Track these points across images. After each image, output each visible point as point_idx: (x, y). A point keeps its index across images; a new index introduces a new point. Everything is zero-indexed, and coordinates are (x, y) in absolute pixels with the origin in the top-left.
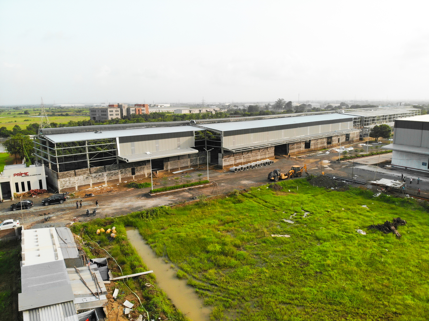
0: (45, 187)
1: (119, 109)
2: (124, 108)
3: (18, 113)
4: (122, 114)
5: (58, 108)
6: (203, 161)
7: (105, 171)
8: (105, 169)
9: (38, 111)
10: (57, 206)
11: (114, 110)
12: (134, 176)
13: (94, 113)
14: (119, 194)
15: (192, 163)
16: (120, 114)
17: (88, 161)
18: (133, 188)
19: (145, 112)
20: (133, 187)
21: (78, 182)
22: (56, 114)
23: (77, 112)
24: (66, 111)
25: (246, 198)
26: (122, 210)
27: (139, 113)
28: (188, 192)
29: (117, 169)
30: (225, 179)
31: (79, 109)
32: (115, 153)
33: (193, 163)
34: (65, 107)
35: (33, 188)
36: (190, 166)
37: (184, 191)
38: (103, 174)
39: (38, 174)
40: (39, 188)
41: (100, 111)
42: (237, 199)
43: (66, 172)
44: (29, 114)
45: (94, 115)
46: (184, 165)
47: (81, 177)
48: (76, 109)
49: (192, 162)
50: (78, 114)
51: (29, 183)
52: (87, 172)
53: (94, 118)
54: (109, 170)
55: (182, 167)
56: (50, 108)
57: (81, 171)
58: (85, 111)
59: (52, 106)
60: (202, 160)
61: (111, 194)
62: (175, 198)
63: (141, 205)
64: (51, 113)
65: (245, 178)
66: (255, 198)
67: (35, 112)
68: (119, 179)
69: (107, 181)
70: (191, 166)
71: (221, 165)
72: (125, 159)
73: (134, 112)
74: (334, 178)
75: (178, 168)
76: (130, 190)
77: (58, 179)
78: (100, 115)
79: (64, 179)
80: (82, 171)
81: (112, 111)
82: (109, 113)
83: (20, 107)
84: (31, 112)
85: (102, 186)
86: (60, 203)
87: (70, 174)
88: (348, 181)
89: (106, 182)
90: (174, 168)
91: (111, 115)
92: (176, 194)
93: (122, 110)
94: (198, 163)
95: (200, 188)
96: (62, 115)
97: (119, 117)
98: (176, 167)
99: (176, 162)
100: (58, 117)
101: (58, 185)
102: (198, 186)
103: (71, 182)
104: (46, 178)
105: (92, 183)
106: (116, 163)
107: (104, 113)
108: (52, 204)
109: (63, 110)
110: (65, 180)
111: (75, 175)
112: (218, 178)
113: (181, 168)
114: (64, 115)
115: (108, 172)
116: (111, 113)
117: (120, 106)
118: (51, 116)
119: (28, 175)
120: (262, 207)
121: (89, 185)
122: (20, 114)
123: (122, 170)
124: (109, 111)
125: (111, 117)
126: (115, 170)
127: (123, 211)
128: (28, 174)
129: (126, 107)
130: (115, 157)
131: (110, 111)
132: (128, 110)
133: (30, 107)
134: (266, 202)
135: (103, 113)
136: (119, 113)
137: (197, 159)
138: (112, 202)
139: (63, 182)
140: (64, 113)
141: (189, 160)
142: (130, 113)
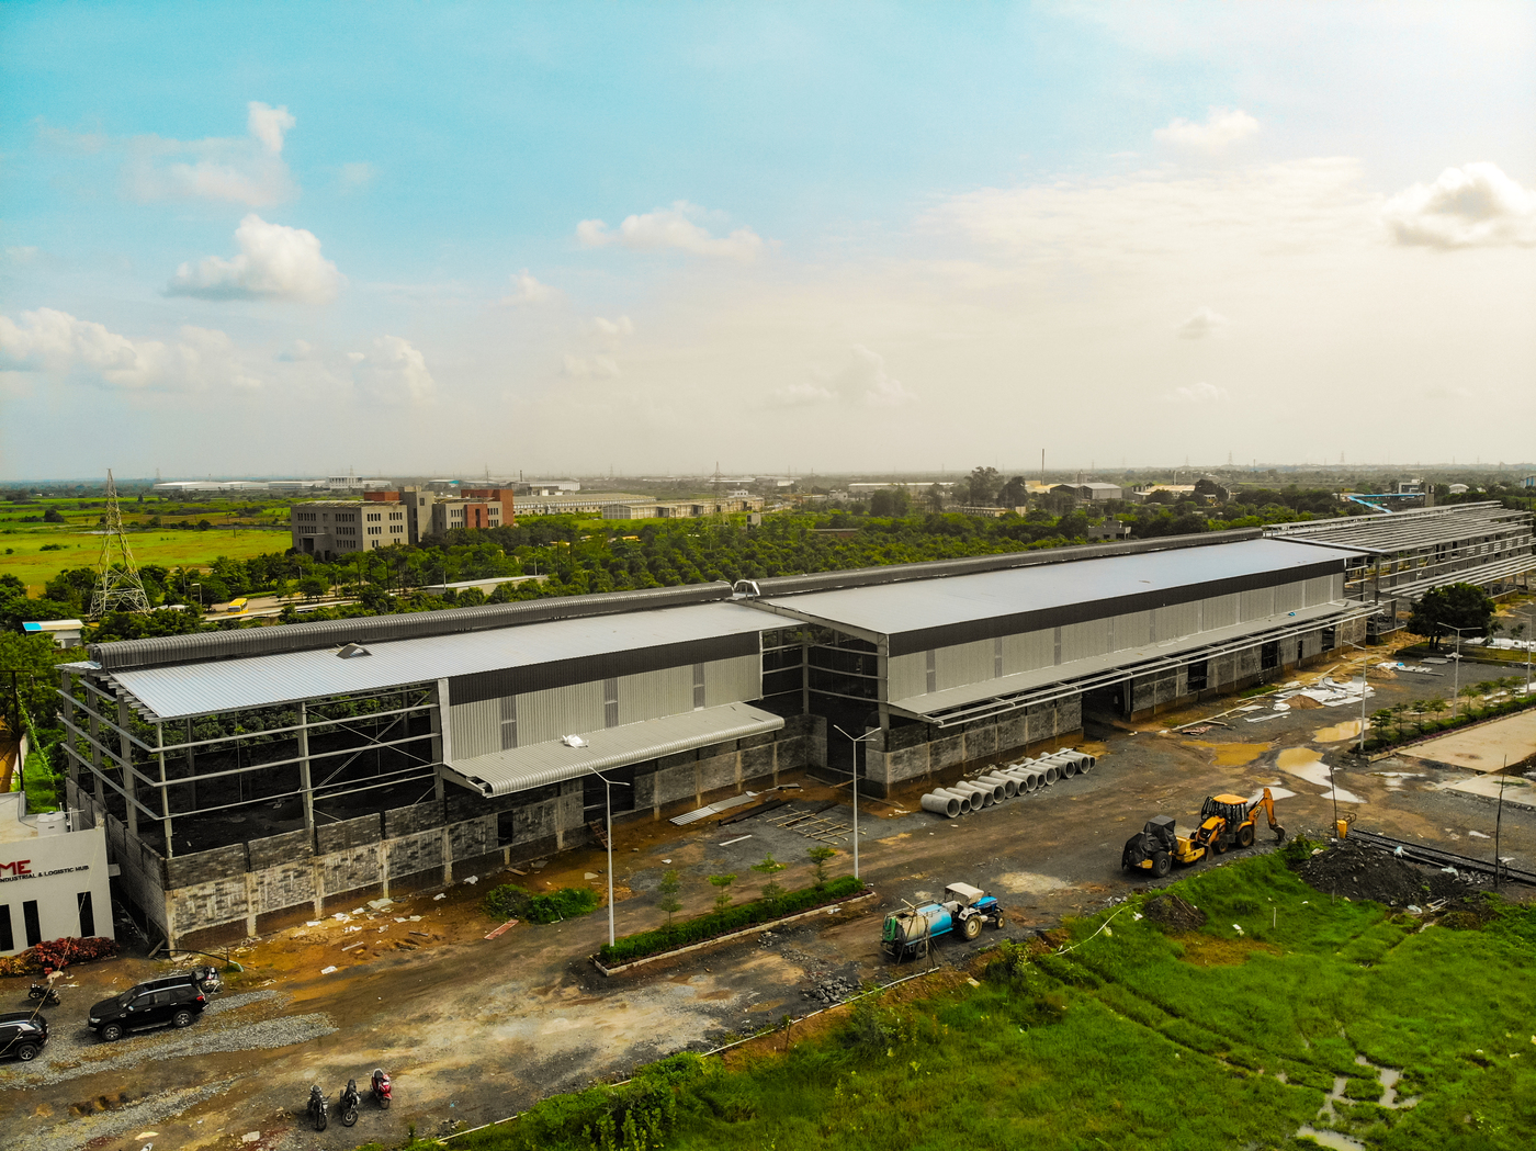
0: (104, 927)
1: (403, 510)
2: (422, 503)
3: (23, 514)
4: (413, 525)
5: (171, 498)
6: (795, 757)
7: (384, 837)
8: (383, 827)
9: (98, 511)
10: (158, 1046)
11: (384, 511)
12: (506, 849)
13: (305, 523)
14: (454, 963)
15: (750, 771)
16: (406, 529)
17: (310, 796)
18: (513, 922)
19: (500, 518)
20: (511, 915)
21: (258, 896)
22: (164, 520)
23: (241, 515)
24: (198, 511)
25: (1066, 987)
26: (484, 1078)
27: (478, 523)
28: (775, 948)
29: (436, 825)
30: (919, 861)
31: (250, 499)
32: (428, 750)
33: (756, 771)
34: (196, 493)
35: (49, 933)
36: (744, 784)
37: (754, 943)
38: (373, 851)
39: (74, 866)
40: (76, 933)
41: (332, 517)
42: (1030, 1000)
43: (204, 856)
44: (60, 520)
45: (307, 529)
46: (716, 782)
47: (274, 874)
48: (238, 503)
49: (749, 766)
50: (243, 520)
51: (31, 909)
52: (301, 846)
53: (309, 543)
54: (403, 830)
55: (711, 792)
56: (140, 499)
57: (276, 846)
58: (269, 511)
59: (148, 490)
60: (791, 753)
61: (416, 964)
62: (725, 995)
63: (571, 1044)
64: (145, 519)
65: (1012, 858)
66: (1107, 987)
67: (85, 512)
68: (443, 867)
69: (391, 883)
70: (750, 784)
71: (877, 779)
72: (478, 781)
73: (459, 519)
74: (1399, 850)
75: (694, 798)
76: (499, 931)
77: (167, 887)
78: (333, 530)
79: (195, 890)
80: (282, 843)
81: (378, 517)
82: (366, 524)
83: (33, 491)
84: (72, 513)
85: (369, 909)
86: (174, 1026)
87: (223, 863)
88: (1468, 869)
89: (386, 887)
90: (678, 796)
91: (371, 531)
92: (723, 962)
93: (415, 510)
94: (775, 769)
95: (826, 922)
96: (184, 526)
97: (404, 538)
98: (685, 792)
99: (685, 771)
100: (172, 534)
101: (165, 919)
102: (817, 912)
103: (229, 900)
104: (113, 881)
105: (324, 895)
106: (432, 796)
107: (348, 524)
108: (138, 1033)
109: (187, 506)
110: (200, 893)
111: (249, 865)
112: (884, 855)
113: (704, 795)
114: (192, 527)
115: (394, 840)
116: (374, 524)
117: (407, 499)
118: (144, 528)
119: (26, 875)
120: (1166, 1048)
121: (311, 905)
122: (27, 520)
123: (457, 828)
124: (364, 518)
125: (374, 537)
126: (429, 827)
127: (488, 1086)
128: (27, 867)
129: (431, 498)
130: (431, 770)
131: (370, 517)
132: (438, 512)
133: (66, 491)
134: (1172, 1012)
135: (341, 524)
136: (404, 522)
137: (769, 752)
138: (425, 1018)
139: (191, 904)
140: (193, 520)
141: (739, 758)
142: (443, 524)
